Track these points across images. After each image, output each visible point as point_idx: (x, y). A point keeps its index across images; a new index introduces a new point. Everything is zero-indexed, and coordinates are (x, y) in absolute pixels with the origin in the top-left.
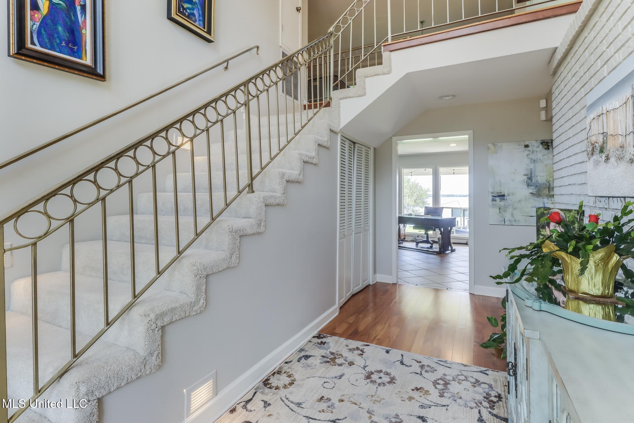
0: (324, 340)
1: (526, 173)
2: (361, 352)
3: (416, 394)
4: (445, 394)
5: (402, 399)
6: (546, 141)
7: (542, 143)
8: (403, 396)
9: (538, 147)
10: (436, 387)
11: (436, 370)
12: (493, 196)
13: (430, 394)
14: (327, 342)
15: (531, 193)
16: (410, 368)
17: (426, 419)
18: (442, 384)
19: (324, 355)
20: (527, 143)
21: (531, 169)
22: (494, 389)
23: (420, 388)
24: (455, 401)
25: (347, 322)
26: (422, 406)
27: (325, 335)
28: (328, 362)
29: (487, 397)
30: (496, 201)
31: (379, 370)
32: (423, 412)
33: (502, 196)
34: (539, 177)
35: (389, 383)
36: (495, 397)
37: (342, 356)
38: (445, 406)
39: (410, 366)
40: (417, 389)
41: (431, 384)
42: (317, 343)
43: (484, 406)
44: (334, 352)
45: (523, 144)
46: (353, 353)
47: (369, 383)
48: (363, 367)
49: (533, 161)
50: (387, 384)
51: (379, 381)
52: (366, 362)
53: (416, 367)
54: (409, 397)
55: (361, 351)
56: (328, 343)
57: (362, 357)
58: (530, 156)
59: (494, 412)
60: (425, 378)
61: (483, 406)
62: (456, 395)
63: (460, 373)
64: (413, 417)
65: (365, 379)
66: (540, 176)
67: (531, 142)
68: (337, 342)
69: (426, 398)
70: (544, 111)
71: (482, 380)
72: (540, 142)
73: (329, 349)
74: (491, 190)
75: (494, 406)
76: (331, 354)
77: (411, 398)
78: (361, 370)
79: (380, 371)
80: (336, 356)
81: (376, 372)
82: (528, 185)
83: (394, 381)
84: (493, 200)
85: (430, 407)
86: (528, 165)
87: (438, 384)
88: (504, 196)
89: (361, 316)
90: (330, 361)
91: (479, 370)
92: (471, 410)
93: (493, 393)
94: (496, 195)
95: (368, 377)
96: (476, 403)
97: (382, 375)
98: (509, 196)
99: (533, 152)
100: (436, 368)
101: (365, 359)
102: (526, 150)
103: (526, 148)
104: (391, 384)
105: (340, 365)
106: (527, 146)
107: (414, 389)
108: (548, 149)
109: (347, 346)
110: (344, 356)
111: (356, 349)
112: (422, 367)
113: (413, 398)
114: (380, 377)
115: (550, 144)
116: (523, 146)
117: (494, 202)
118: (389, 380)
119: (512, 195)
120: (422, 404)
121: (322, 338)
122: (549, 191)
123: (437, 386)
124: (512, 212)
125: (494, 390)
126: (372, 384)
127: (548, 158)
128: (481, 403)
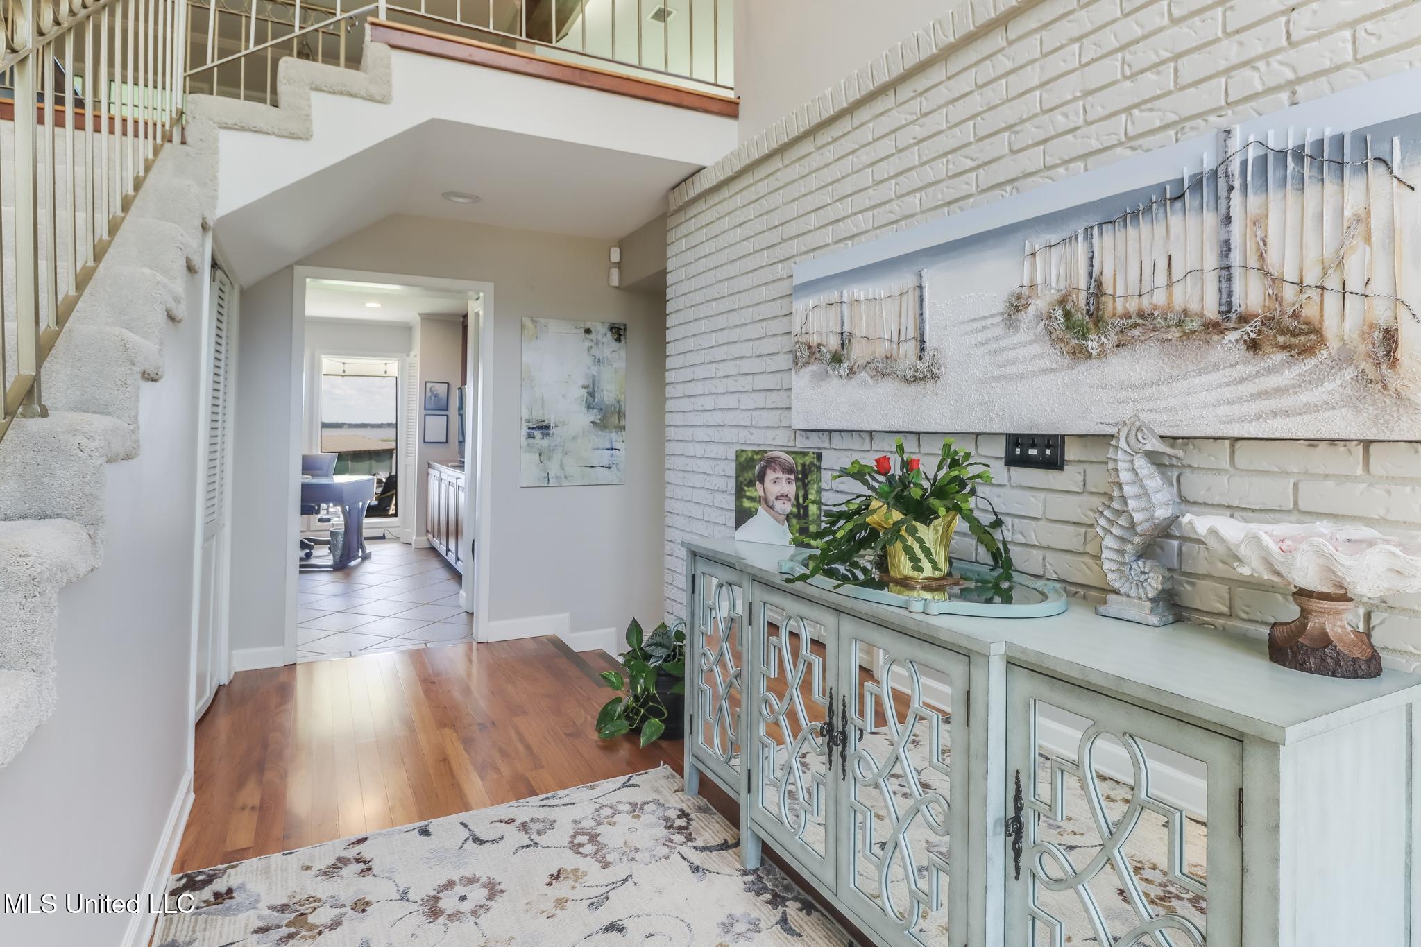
0: (220, 885)
1: (586, 382)
2: (362, 866)
3: (561, 889)
4: (609, 858)
5: (545, 915)
6: (616, 326)
7: (611, 329)
8: (543, 908)
9: (605, 335)
10: (582, 854)
11: (555, 821)
12: (529, 428)
13: (585, 874)
14: (234, 887)
15: (592, 422)
16: (503, 842)
17: (620, 923)
18: (587, 841)
19: (261, 924)
20: (588, 325)
21: (594, 376)
22: (666, 805)
23: (559, 871)
24: (633, 859)
25: (243, 809)
26: (592, 904)
27: (206, 870)
28: (291, 936)
29: (669, 824)
30: (534, 438)
31: (444, 882)
32: (605, 916)
33: (544, 428)
34: (605, 392)
35: (491, 897)
36: (679, 817)
37: (319, 900)
38: (625, 880)
39: (501, 838)
40: (556, 877)
41: (570, 853)
42: (203, 904)
43: (679, 842)
44: (285, 901)
45: (582, 326)
46: (342, 876)
47: (450, 925)
48: (399, 897)
49: (597, 360)
50: (489, 903)
51: (466, 907)
52: (398, 881)
53: (515, 837)
54: (554, 902)
55: (358, 861)
56: (242, 887)
57: (374, 876)
58: (593, 351)
59: (700, 842)
60: (548, 847)
61: (676, 843)
62: (625, 849)
63: (598, 806)
64: (596, 936)
65: (431, 920)
66: (607, 391)
67: (594, 324)
68: (267, 871)
69: (586, 884)
70: (617, 270)
71: (639, 799)
72: (607, 325)
73: (257, 901)
74: (525, 416)
75: (690, 834)
76: (278, 911)
77: (561, 903)
78: (401, 908)
79: (450, 884)
80: (299, 908)
81: (442, 891)
82: (589, 407)
83: (498, 888)
84: (530, 436)
85: (607, 898)
86: (589, 368)
87: (581, 845)
88: (548, 427)
89: (269, 776)
90: (292, 930)
91: (619, 784)
92: (668, 861)
93: (673, 814)
94: (535, 426)
95: (435, 913)
96: (664, 845)
97: (459, 890)
98: (557, 428)
99: (597, 344)
100: (552, 818)
101: (387, 875)
102: (586, 339)
103: (587, 336)
104: (498, 898)
105: (335, 925)
106: (588, 331)
107: (549, 880)
108: (620, 341)
109: (308, 868)
110: (324, 898)
111: (340, 865)
112: (524, 827)
113: (566, 900)
114: (461, 897)
115: (622, 333)
116: (582, 331)
117: (531, 441)
118: (485, 892)
119: (563, 425)
120: (590, 901)
121: (208, 881)
122: (619, 420)
123: (581, 850)
124: (561, 460)
125: (670, 808)
126: (458, 922)
127: (619, 358)
128: (671, 841)
